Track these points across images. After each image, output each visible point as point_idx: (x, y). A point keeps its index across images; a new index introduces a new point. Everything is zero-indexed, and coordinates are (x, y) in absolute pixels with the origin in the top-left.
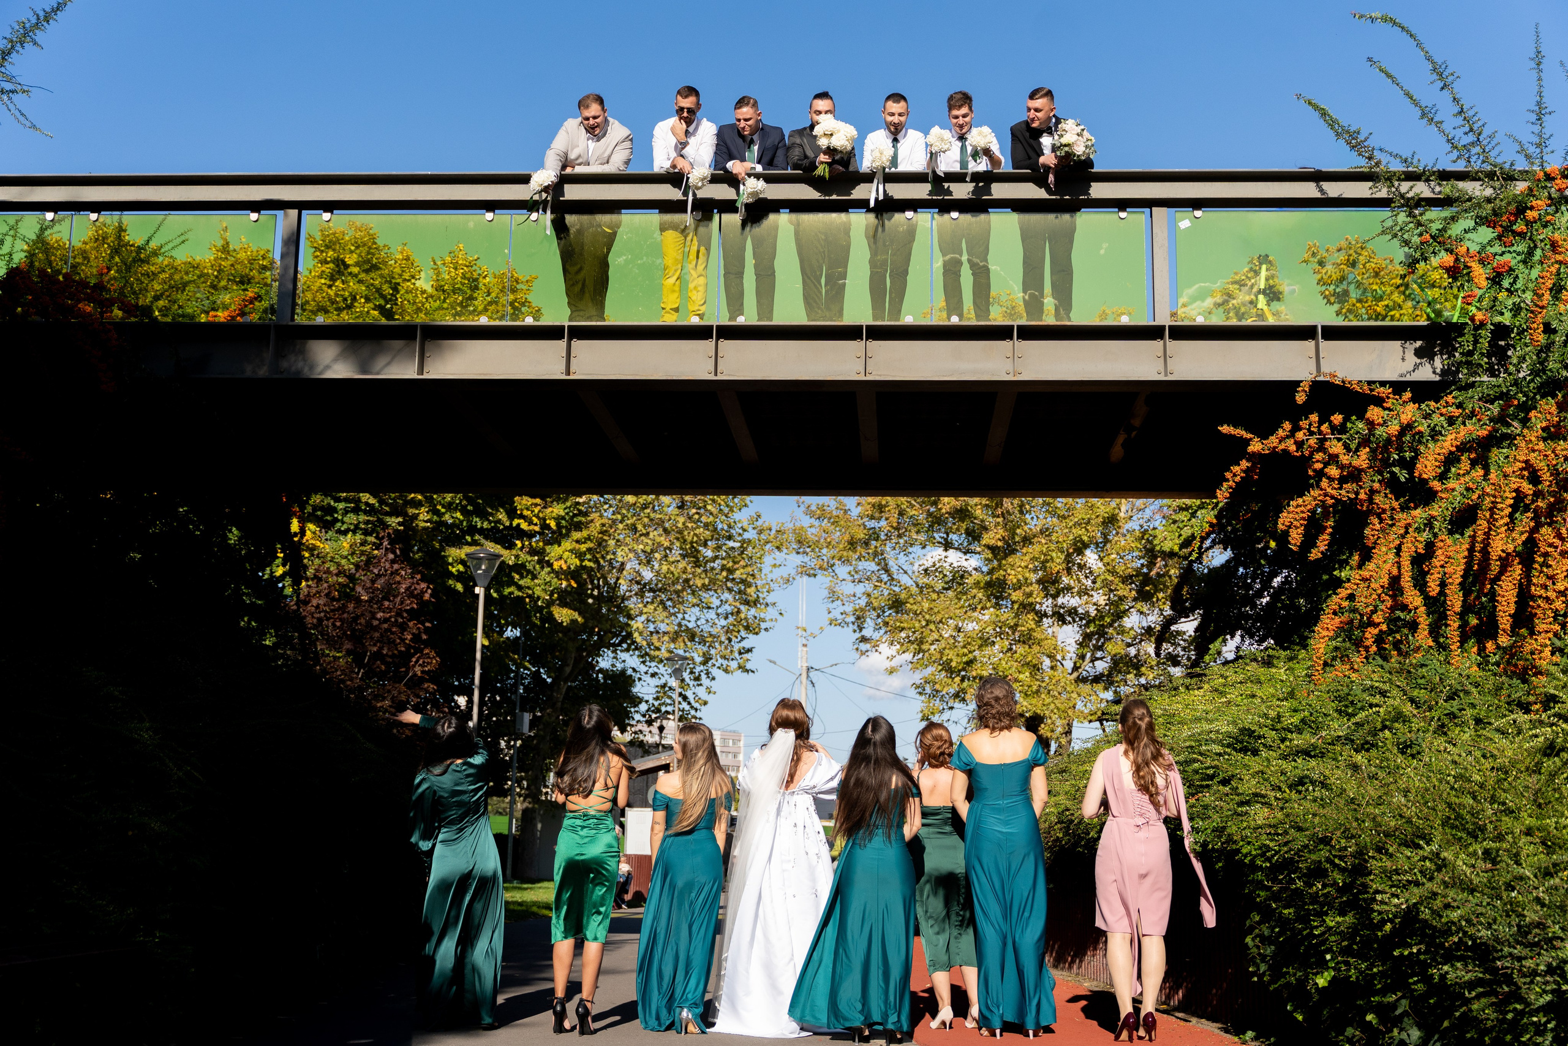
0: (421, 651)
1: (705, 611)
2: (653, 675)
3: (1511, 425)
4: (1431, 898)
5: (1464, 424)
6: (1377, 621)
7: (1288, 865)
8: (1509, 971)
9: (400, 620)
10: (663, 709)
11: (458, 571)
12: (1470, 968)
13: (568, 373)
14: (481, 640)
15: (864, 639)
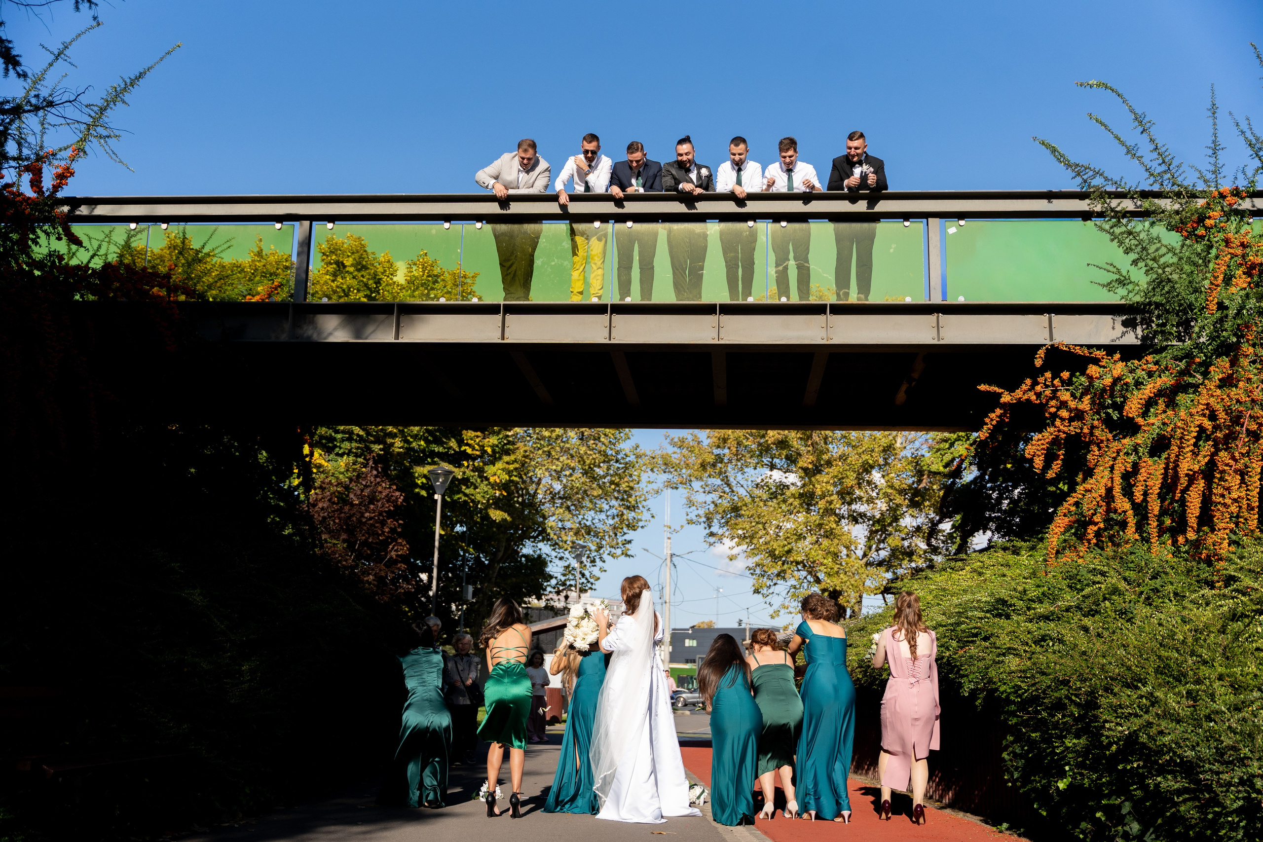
0: (396, 540)
1: (598, 513)
2: (561, 558)
3: (1194, 377)
4: (1147, 726)
5: (1160, 376)
6: (1096, 520)
7: (1035, 700)
8: (1209, 782)
9: (381, 518)
10: (568, 583)
11: (422, 483)
12: (1179, 779)
13: (503, 338)
14: (438, 531)
15: (712, 534)
